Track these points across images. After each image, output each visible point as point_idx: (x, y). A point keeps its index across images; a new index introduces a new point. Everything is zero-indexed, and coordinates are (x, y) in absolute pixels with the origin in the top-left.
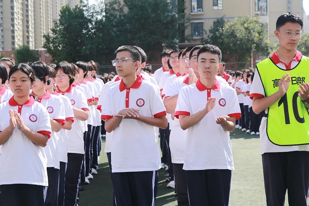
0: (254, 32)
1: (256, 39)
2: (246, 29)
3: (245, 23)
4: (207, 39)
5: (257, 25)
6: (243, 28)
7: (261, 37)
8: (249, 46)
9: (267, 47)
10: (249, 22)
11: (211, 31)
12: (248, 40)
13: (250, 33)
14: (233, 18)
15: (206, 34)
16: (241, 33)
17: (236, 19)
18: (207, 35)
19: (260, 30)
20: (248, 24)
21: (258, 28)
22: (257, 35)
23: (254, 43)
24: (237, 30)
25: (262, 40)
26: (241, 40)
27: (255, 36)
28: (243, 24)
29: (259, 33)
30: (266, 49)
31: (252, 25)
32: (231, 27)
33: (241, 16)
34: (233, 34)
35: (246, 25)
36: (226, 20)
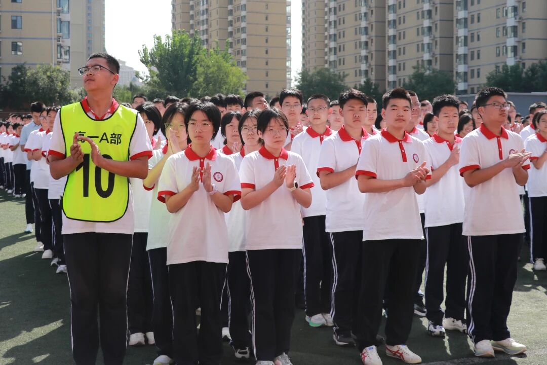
0: (57, 80)
1: (58, 89)
2: (49, 77)
3: (47, 71)
4: (6, 86)
5: (60, 74)
6: (45, 77)
7: (63, 86)
8: (51, 96)
9: (70, 96)
10: (51, 70)
11: (10, 78)
12: (51, 90)
13: (52, 81)
14: (35, 64)
15: (5, 80)
16: (43, 81)
17: (38, 66)
18: (6, 82)
19: (63, 80)
20: (50, 72)
21: (61, 77)
22: (60, 84)
23: (57, 92)
24: (40, 78)
25: (65, 89)
26: (43, 89)
27: (57, 85)
28: (45, 73)
29: (62, 82)
30: (69, 98)
31: (55, 73)
32: (32, 75)
33: (44, 63)
34: (35, 82)
35: (48, 74)
36: (27, 67)
